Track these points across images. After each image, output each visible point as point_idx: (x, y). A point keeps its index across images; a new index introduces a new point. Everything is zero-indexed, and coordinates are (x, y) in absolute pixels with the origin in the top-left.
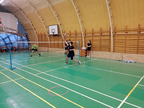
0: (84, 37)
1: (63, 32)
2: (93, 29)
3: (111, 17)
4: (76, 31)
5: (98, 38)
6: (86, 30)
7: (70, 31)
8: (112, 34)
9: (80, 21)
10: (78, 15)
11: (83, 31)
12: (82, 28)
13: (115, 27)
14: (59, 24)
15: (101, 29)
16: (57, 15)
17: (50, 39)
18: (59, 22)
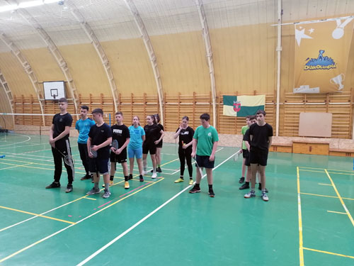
0: (118, 107)
1: (75, 95)
2: (132, 94)
3: (158, 78)
4: (102, 95)
5: (141, 109)
6: (120, 95)
7: (91, 95)
8: (160, 103)
9: (110, 80)
10: (106, 69)
11: (115, 96)
12: (114, 92)
13: (165, 94)
14: (68, 80)
15: (145, 94)
16: (64, 63)
17: (45, 108)
18: (69, 77)
